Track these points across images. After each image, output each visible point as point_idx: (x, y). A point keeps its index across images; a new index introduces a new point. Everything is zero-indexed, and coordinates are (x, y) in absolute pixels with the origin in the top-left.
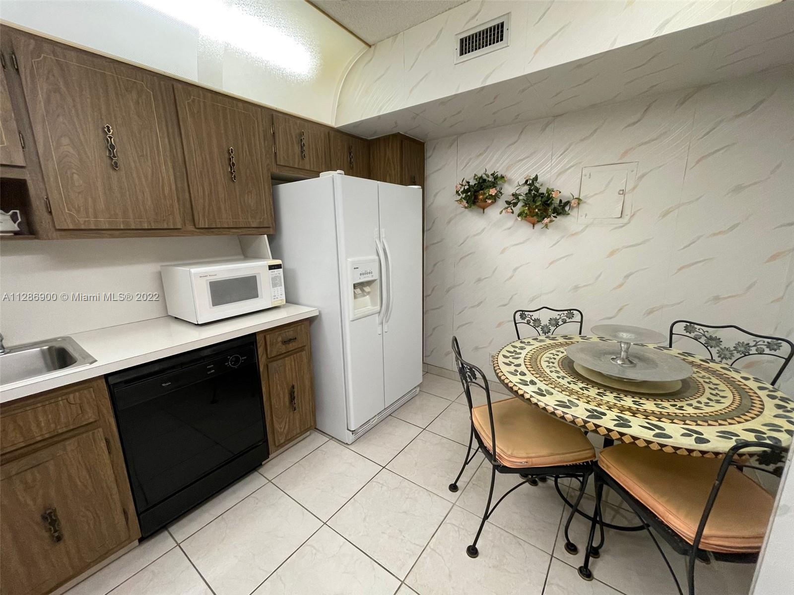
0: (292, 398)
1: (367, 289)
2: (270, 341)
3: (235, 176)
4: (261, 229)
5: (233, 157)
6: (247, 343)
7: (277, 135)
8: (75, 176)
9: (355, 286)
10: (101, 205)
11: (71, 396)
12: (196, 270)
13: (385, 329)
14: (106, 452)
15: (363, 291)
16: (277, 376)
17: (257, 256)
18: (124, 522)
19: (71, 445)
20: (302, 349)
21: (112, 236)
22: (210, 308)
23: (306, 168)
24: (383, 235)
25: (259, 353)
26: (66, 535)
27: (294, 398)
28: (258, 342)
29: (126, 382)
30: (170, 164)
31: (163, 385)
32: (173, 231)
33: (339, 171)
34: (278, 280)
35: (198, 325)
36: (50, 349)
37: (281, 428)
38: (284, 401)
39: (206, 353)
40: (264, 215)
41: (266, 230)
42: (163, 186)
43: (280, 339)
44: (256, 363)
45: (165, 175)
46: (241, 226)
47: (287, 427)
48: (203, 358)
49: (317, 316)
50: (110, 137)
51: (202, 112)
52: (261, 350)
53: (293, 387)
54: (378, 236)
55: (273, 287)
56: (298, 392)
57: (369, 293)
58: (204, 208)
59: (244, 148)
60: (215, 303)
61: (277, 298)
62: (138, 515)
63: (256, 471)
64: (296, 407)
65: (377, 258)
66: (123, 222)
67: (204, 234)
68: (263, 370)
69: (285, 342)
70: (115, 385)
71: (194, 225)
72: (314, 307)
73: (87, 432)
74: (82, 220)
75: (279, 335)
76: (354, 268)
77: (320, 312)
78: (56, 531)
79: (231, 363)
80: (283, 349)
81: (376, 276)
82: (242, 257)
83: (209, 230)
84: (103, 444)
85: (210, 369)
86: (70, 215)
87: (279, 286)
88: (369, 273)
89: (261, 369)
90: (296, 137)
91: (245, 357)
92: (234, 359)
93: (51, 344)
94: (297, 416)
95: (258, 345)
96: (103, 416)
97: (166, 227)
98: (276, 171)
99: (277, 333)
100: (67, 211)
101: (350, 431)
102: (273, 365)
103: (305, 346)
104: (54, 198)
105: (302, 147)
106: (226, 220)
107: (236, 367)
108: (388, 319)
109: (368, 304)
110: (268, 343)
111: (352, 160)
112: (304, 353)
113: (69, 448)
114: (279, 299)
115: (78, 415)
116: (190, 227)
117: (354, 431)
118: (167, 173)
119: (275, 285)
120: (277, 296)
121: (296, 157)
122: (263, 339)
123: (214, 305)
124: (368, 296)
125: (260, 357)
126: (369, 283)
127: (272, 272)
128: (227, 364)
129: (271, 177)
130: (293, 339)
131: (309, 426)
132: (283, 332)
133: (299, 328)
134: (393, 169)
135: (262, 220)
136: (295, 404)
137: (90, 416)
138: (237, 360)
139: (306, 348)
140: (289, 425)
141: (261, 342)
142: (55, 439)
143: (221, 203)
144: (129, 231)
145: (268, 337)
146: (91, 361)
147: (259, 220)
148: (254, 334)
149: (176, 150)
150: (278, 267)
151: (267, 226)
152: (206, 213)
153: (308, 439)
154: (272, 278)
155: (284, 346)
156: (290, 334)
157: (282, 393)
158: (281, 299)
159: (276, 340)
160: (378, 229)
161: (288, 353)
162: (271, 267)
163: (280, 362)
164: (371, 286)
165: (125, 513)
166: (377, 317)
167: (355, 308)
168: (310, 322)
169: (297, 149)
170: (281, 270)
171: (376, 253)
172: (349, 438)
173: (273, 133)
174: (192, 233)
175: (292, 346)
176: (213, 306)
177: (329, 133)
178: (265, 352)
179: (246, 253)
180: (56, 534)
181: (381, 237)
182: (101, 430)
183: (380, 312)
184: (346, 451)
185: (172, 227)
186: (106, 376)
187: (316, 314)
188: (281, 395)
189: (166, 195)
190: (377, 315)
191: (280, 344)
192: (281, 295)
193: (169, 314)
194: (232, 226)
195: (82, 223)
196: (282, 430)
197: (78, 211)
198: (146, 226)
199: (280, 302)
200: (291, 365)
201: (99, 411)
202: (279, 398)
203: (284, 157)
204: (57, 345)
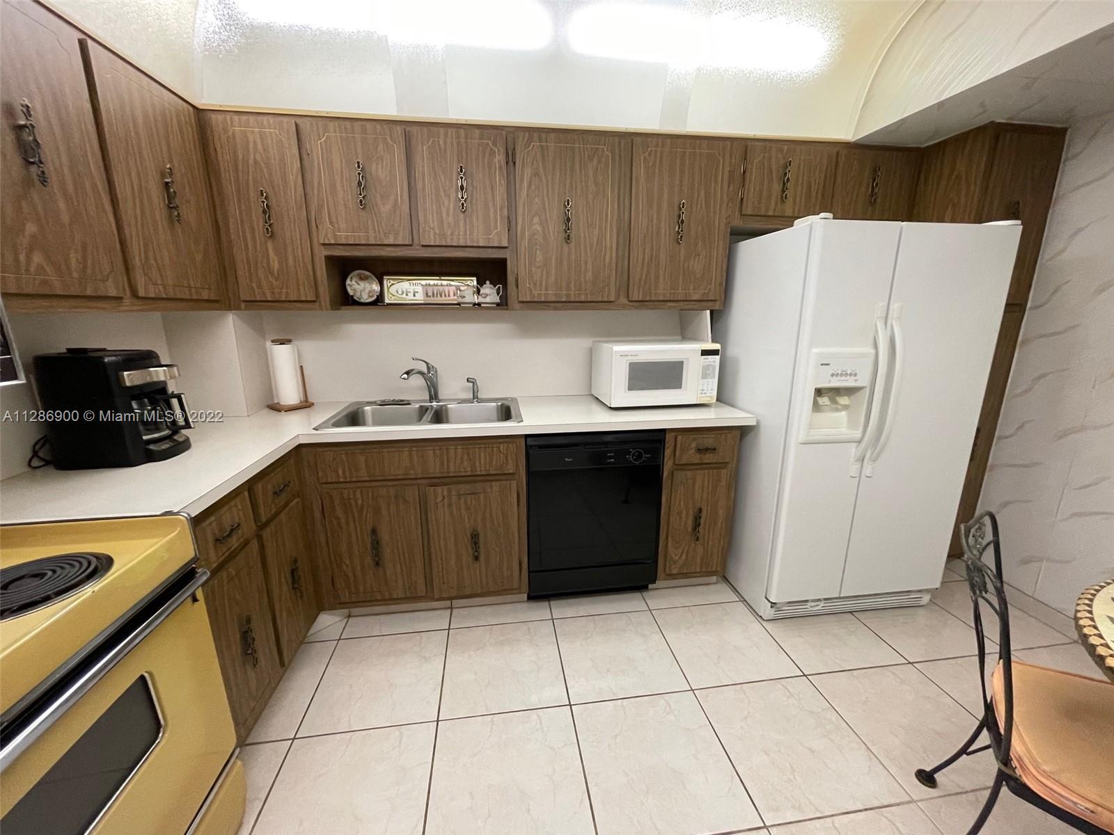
0: (697, 525)
1: (844, 400)
2: (681, 445)
3: (681, 237)
4: (702, 303)
5: (683, 213)
6: (655, 438)
7: (748, 175)
8: (538, 251)
9: (819, 392)
10: (552, 279)
11: (502, 446)
12: (619, 348)
13: (868, 470)
14: (516, 505)
15: (833, 401)
16: (682, 489)
17: (695, 338)
18: (518, 572)
19: (496, 486)
20: (723, 465)
21: (556, 309)
22: (625, 392)
23: (786, 214)
24: (894, 313)
25: (666, 454)
26: (482, 558)
27: (699, 525)
28: (667, 441)
29: (540, 447)
30: (615, 231)
31: (566, 459)
32: (607, 304)
33: (822, 215)
34: (711, 369)
35: (610, 408)
36: (502, 405)
37: (676, 555)
38: (686, 523)
39: (609, 438)
40: (711, 285)
41: (710, 304)
42: (605, 255)
43: (694, 445)
44: (660, 465)
45: (608, 243)
46: (679, 299)
47: (684, 557)
48: (606, 443)
49: (754, 426)
50: (568, 210)
51: (657, 165)
52: (668, 452)
53: (700, 510)
54: (884, 316)
55: (702, 378)
56: (706, 519)
57: (846, 407)
58: (640, 279)
59: (700, 200)
60: (631, 387)
61: (705, 393)
62: (529, 572)
63: (641, 592)
64: (700, 537)
65: (873, 351)
66: (566, 295)
67: (637, 308)
68: (667, 476)
69: (699, 450)
70: (531, 446)
71: (628, 298)
72: (752, 414)
73: (507, 480)
74: (536, 293)
75: (695, 439)
76: (822, 365)
77: (758, 422)
78: (476, 551)
79: (632, 457)
80: (696, 458)
81: (863, 380)
82: (680, 337)
83: (642, 303)
84: (515, 495)
85: (610, 458)
86: (529, 287)
87: (711, 378)
88: (851, 375)
89: (665, 475)
90: (778, 171)
91: (649, 456)
92: (637, 454)
93: (504, 402)
94: (700, 550)
95: (666, 446)
96: (519, 473)
97: (600, 299)
98: (738, 223)
99: (692, 436)
100: (528, 285)
101: (769, 601)
102: (680, 475)
103: (727, 463)
104: (522, 273)
105: (784, 184)
106: (662, 291)
107: (637, 463)
108: (878, 456)
109: (838, 422)
110: (678, 446)
111: (876, 190)
112: (724, 472)
113: (495, 488)
114: (708, 395)
115: (503, 463)
116: (623, 300)
117: (775, 603)
118: (610, 239)
119: (705, 376)
120: (705, 391)
121: (774, 198)
122: (673, 440)
123: (630, 388)
124: (844, 412)
125: (666, 460)
126: (850, 391)
127: (705, 359)
128: (628, 457)
129: (731, 232)
130: (712, 449)
131: (714, 569)
132: (700, 436)
133: (723, 436)
134: (963, 193)
135: (707, 291)
136: (698, 532)
137: (510, 468)
138: (640, 456)
139: (730, 466)
140: (687, 557)
141: (670, 442)
142: (488, 478)
143: (660, 271)
144: (569, 304)
145: (679, 438)
146: (519, 420)
147: (703, 291)
148: (664, 431)
149: (624, 213)
150: (715, 352)
151: (713, 298)
152: (642, 283)
153: (712, 587)
154: (703, 367)
155: (698, 456)
156: (709, 441)
157: (684, 512)
158: (711, 394)
159: (689, 445)
160: (886, 303)
161: (701, 465)
162: (705, 353)
163: (689, 474)
164: (851, 397)
165: (520, 564)
166: (854, 450)
167: (811, 426)
168: (743, 432)
169: (777, 187)
170: (717, 358)
171: (871, 342)
172: (768, 612)
173: (744, 172)
174: (624, 307)
175: (708, 458)
176: (629, 390)
177: (838, 154)
178: (672, 456)
179: (684, 333)
180: (476, 554)
181: (890, 317)
182: (515, 482)
183: (860, 442)
184: (756, 626)
185: (606, 299)
186: (527, 436)
187: (752, 423)
188: (684, 516)
189: (606, 264)
190: (855, 444)
191: (693, 451)
192: (712, 390)
193: (593, 393)
194: (668, 299)
195: (536, 295)
196: (677, 557)
197: (535, 284)
198: (583, 298)
199: (709, 399)
200: (703, 481)
201: (517, 466)
202: (681, 518)
203: (753, 203)
204: (507, 403)
